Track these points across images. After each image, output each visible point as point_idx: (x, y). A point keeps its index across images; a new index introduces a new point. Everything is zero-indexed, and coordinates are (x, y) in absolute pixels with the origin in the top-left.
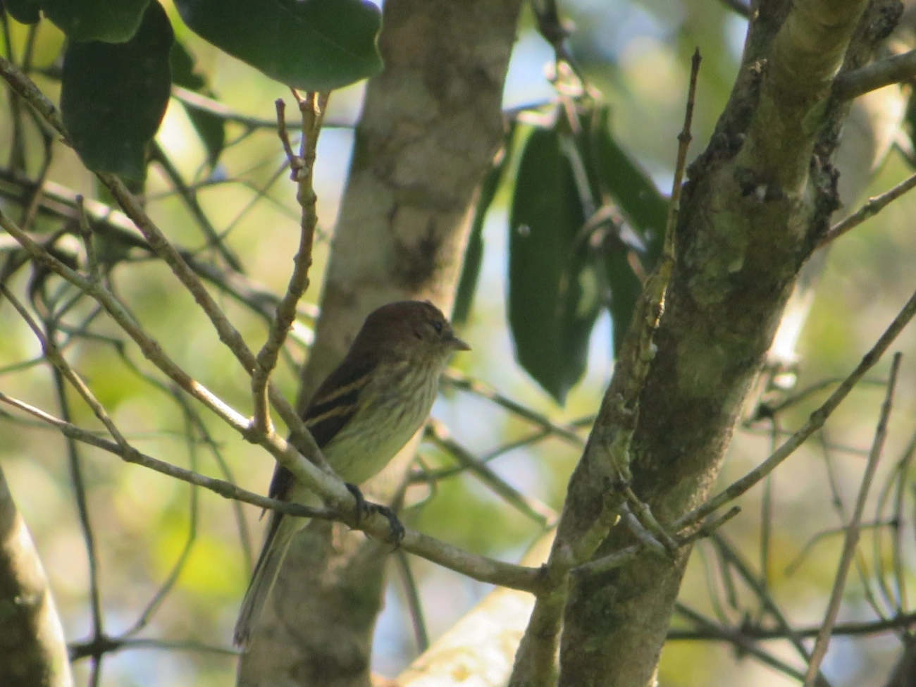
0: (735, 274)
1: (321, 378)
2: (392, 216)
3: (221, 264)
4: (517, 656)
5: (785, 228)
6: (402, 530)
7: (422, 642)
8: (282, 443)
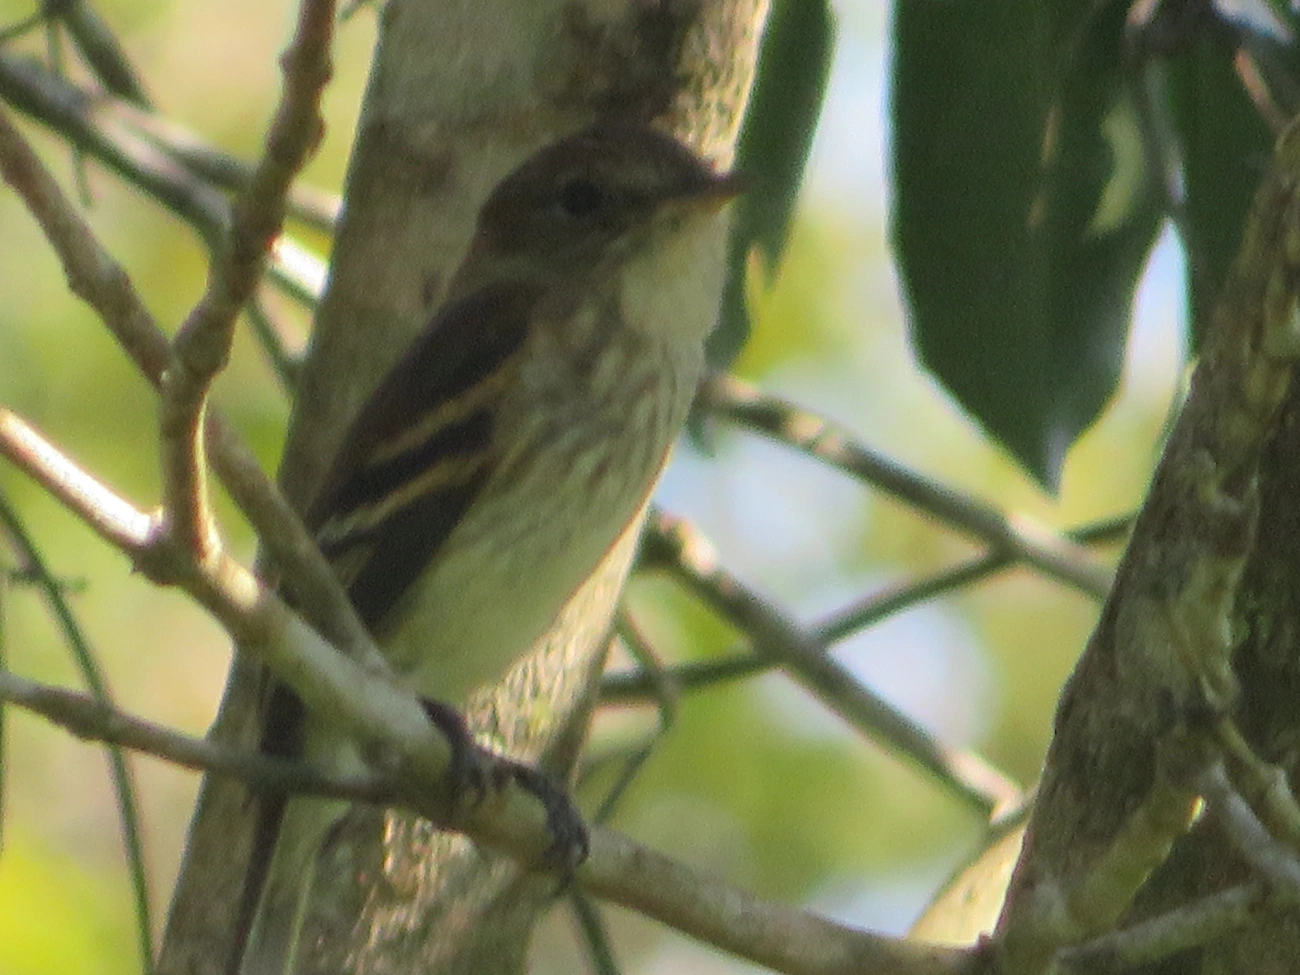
1: (351, 399)
3: (80, 74)
6: (581, 837)
8: (244, 585)
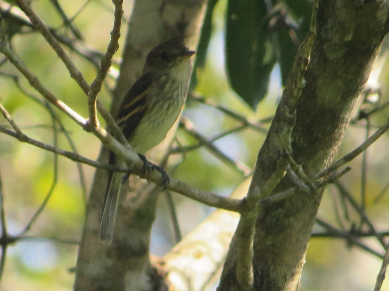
0: (348, 42)
2: (161, 9)
4: (230, 246)
5: (375, 17)
6: (169, 180)
7: (178, 237)
8: (104, 132)
